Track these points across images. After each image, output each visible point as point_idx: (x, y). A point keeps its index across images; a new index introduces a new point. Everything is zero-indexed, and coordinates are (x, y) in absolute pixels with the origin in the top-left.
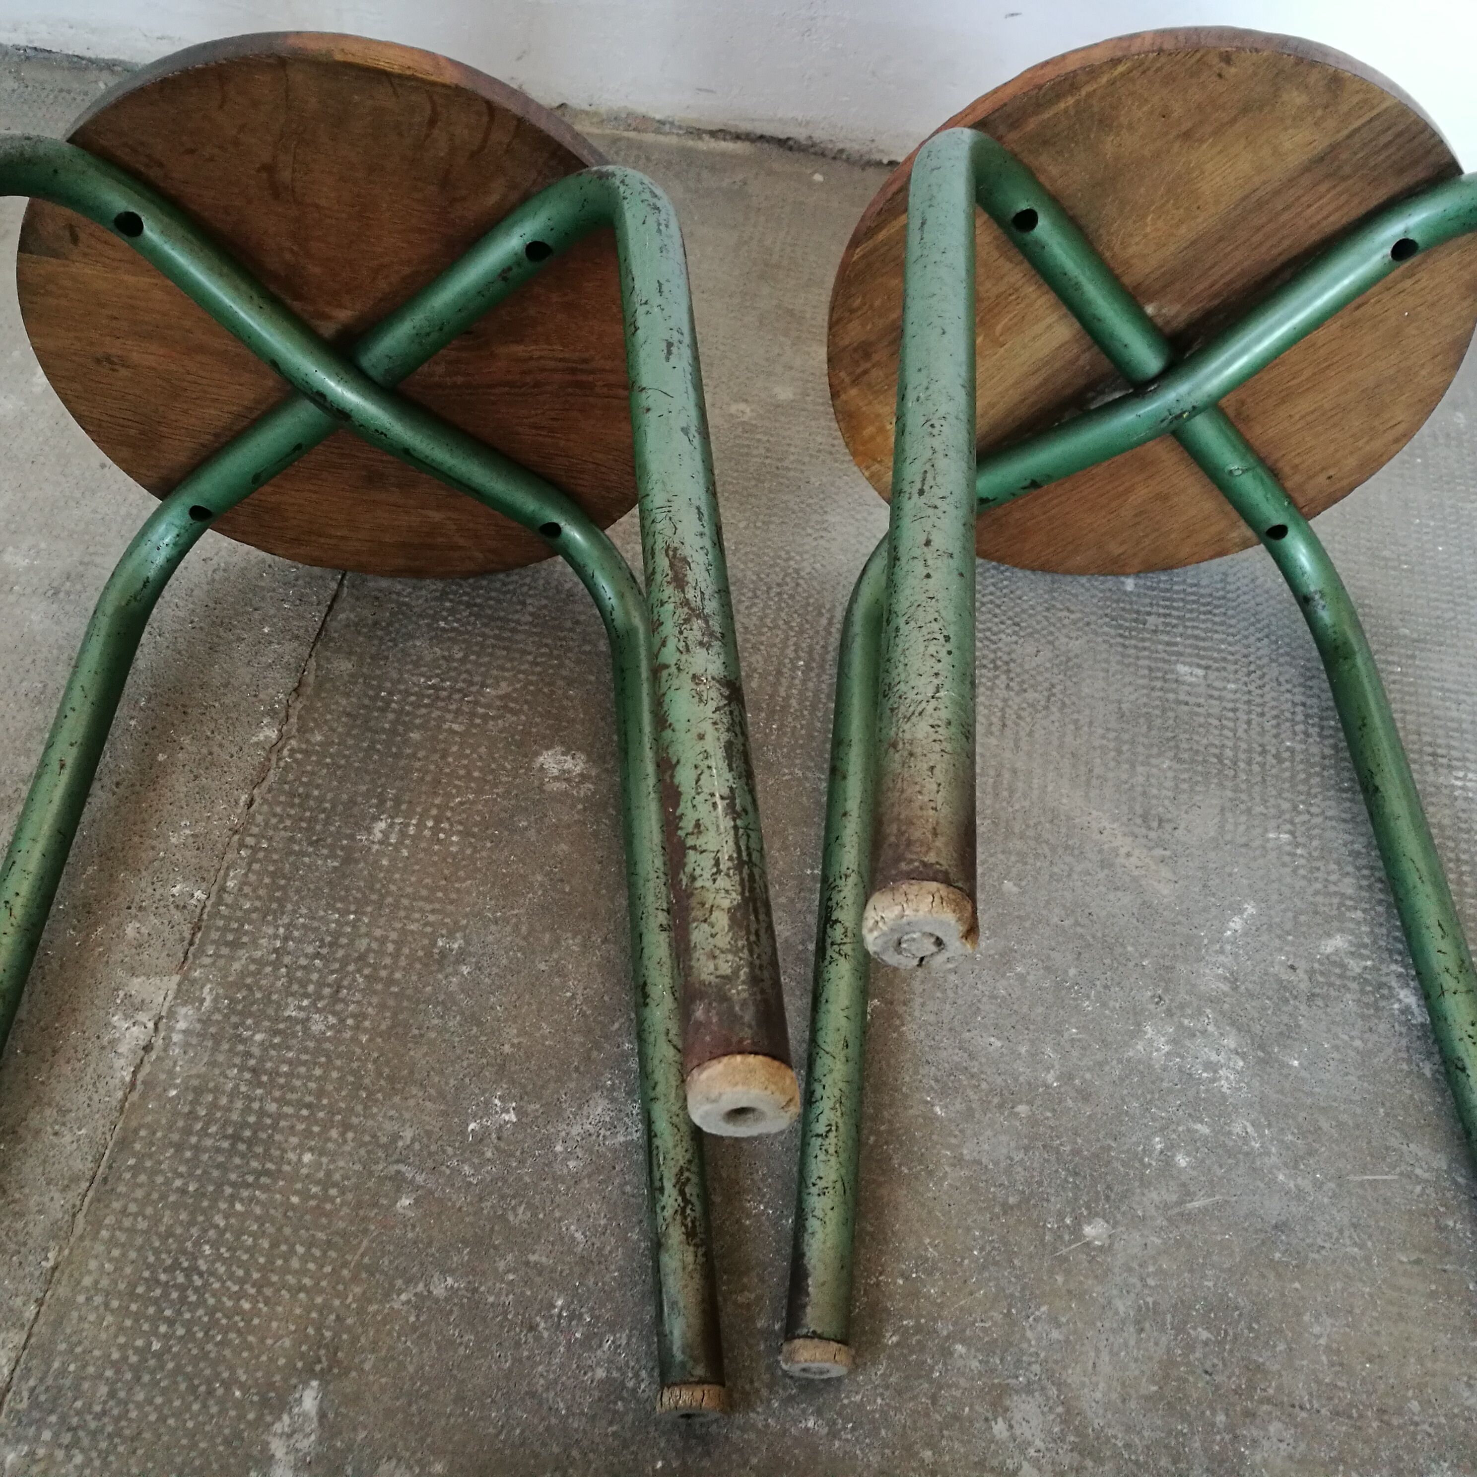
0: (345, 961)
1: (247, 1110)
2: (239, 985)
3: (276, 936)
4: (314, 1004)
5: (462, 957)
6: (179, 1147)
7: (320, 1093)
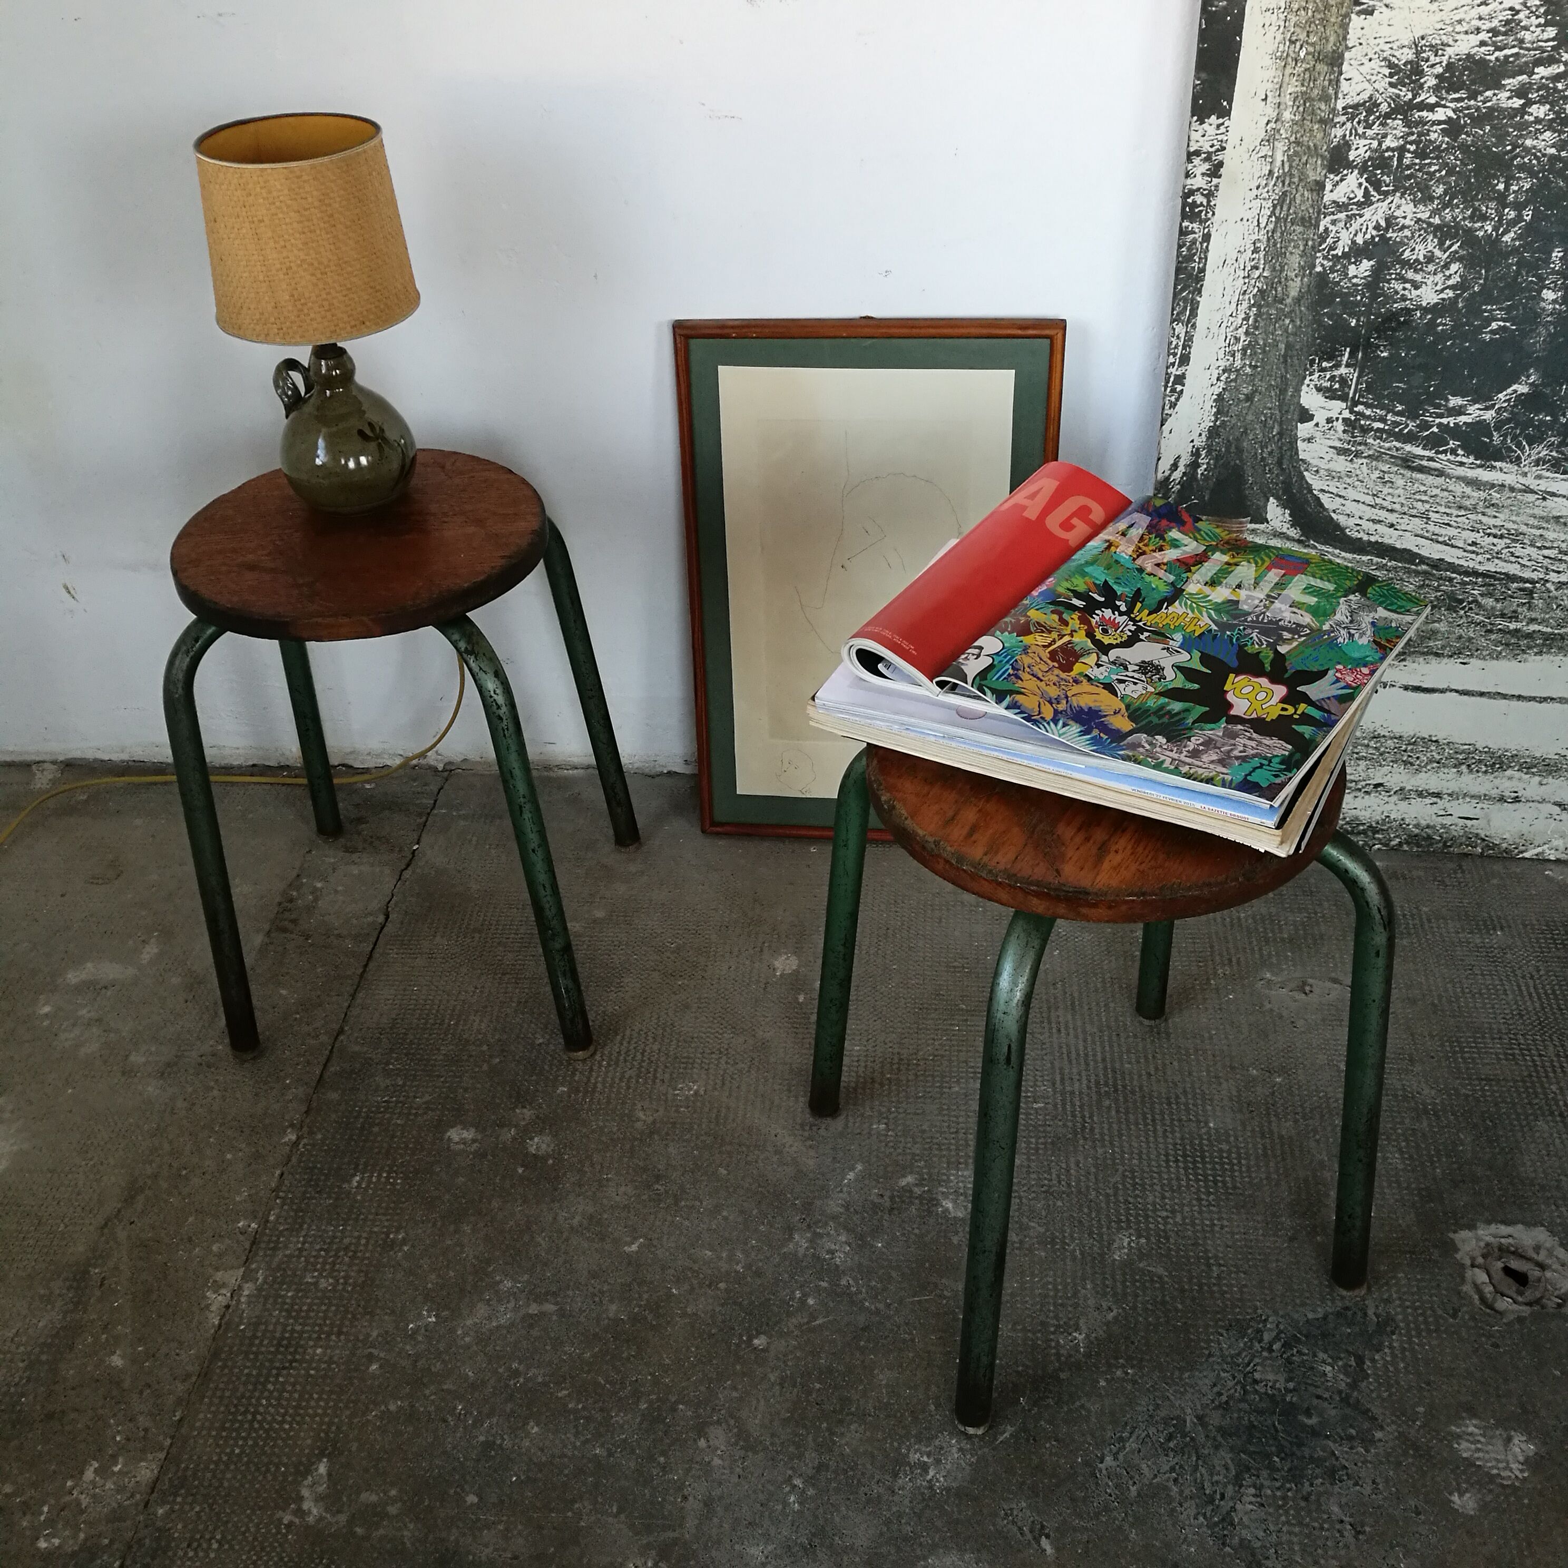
0: (338, 1250)
1: (284, 1331)
2: (279, 1268)
3: (298, 1242)
4: (321, 1274)
5: (404, 1242)
6: (247, 1354)
7: (325, 1318)
